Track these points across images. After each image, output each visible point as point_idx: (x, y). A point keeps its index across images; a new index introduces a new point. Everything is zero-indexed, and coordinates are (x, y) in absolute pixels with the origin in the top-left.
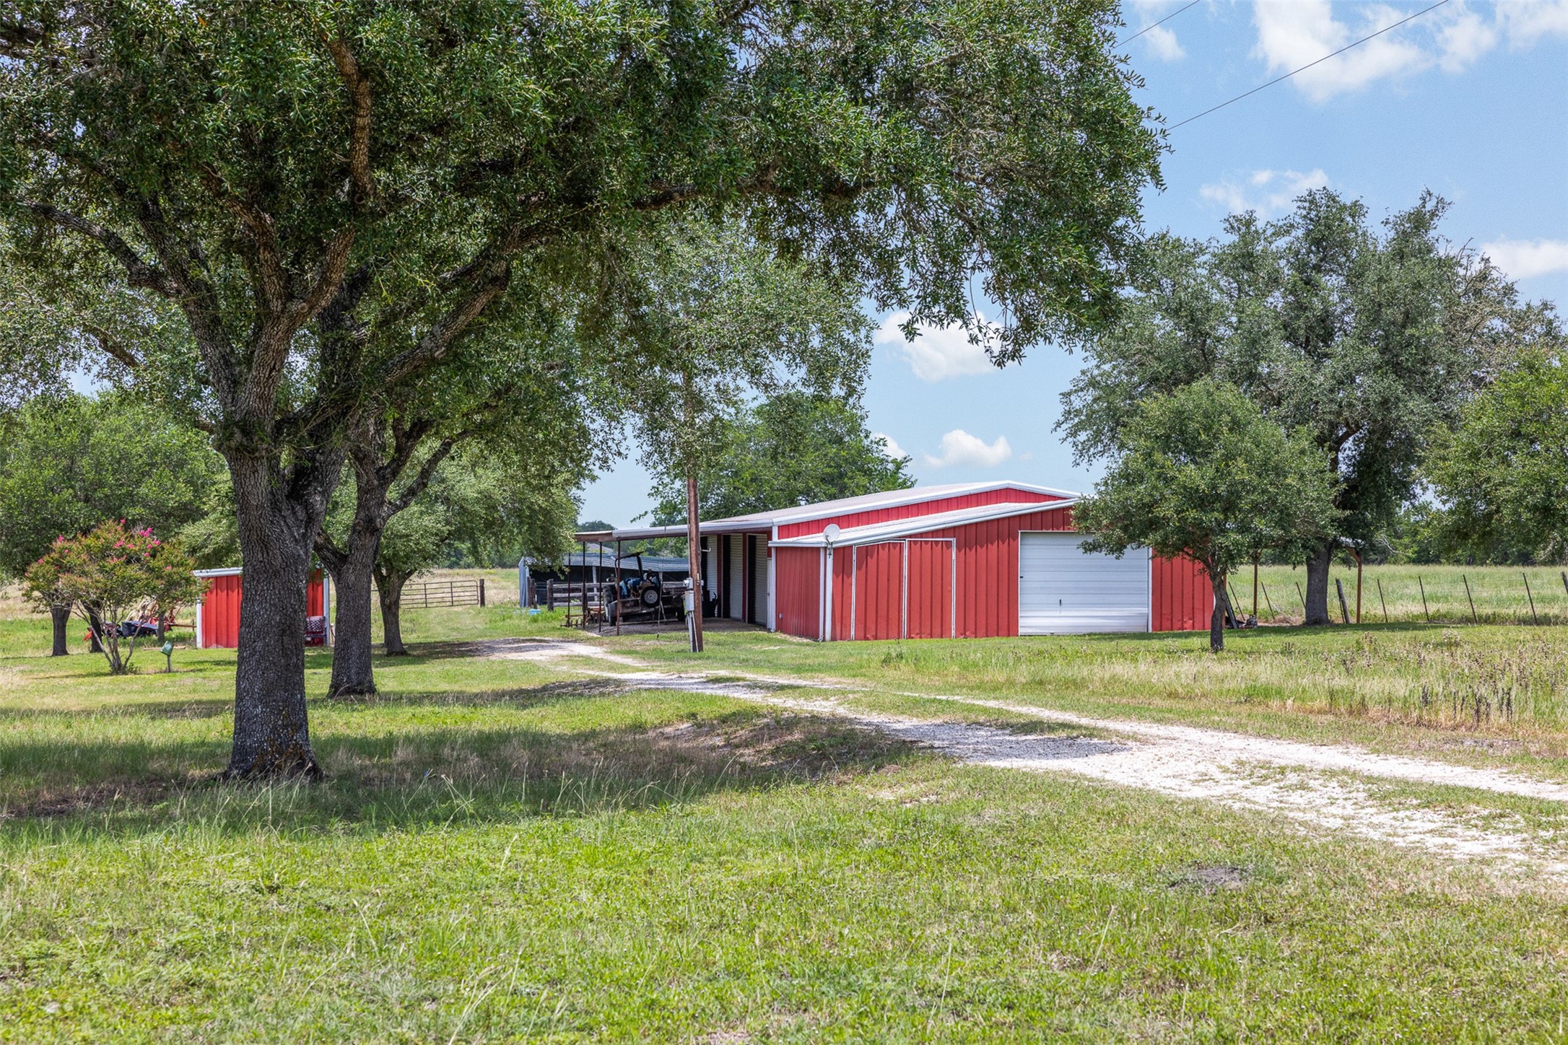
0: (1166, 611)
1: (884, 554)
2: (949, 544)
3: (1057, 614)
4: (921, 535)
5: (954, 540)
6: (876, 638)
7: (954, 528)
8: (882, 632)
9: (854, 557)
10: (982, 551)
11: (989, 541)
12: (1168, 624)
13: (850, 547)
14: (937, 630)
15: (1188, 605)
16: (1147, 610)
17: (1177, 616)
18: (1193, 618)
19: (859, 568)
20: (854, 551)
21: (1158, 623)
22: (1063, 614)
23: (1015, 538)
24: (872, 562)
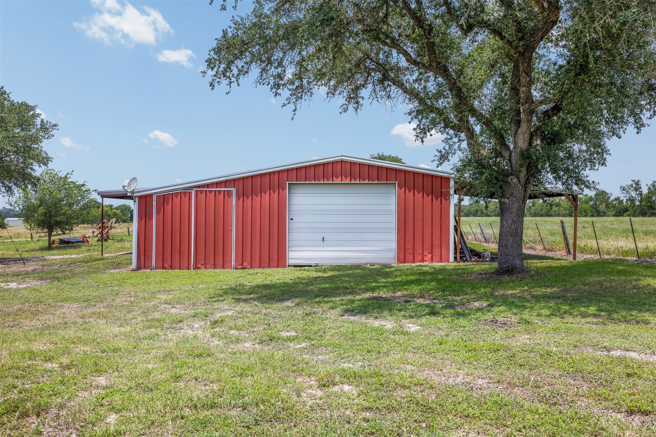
0: (409, 246)
1: (177, 201)
2: (229, 193)
3: (321, 249)
4: (208, 185)
5: (234, 190)
6: (172, 268)
7: (234, 180)
8: (176, 263)
9: (154, 203)
10: (257, 199)
11: (262, 191)
12: (411, 257)
13: (151, 196)
14: (220, 262)
15: (428, 241)
16: (394, 245)
17: (419, 250)
18: (431, 253)
19: (158, 213)
20: (154, 198)
21: (402, 257)
22: (325, 249)
23: (284, 189)
24: (168, 208)
